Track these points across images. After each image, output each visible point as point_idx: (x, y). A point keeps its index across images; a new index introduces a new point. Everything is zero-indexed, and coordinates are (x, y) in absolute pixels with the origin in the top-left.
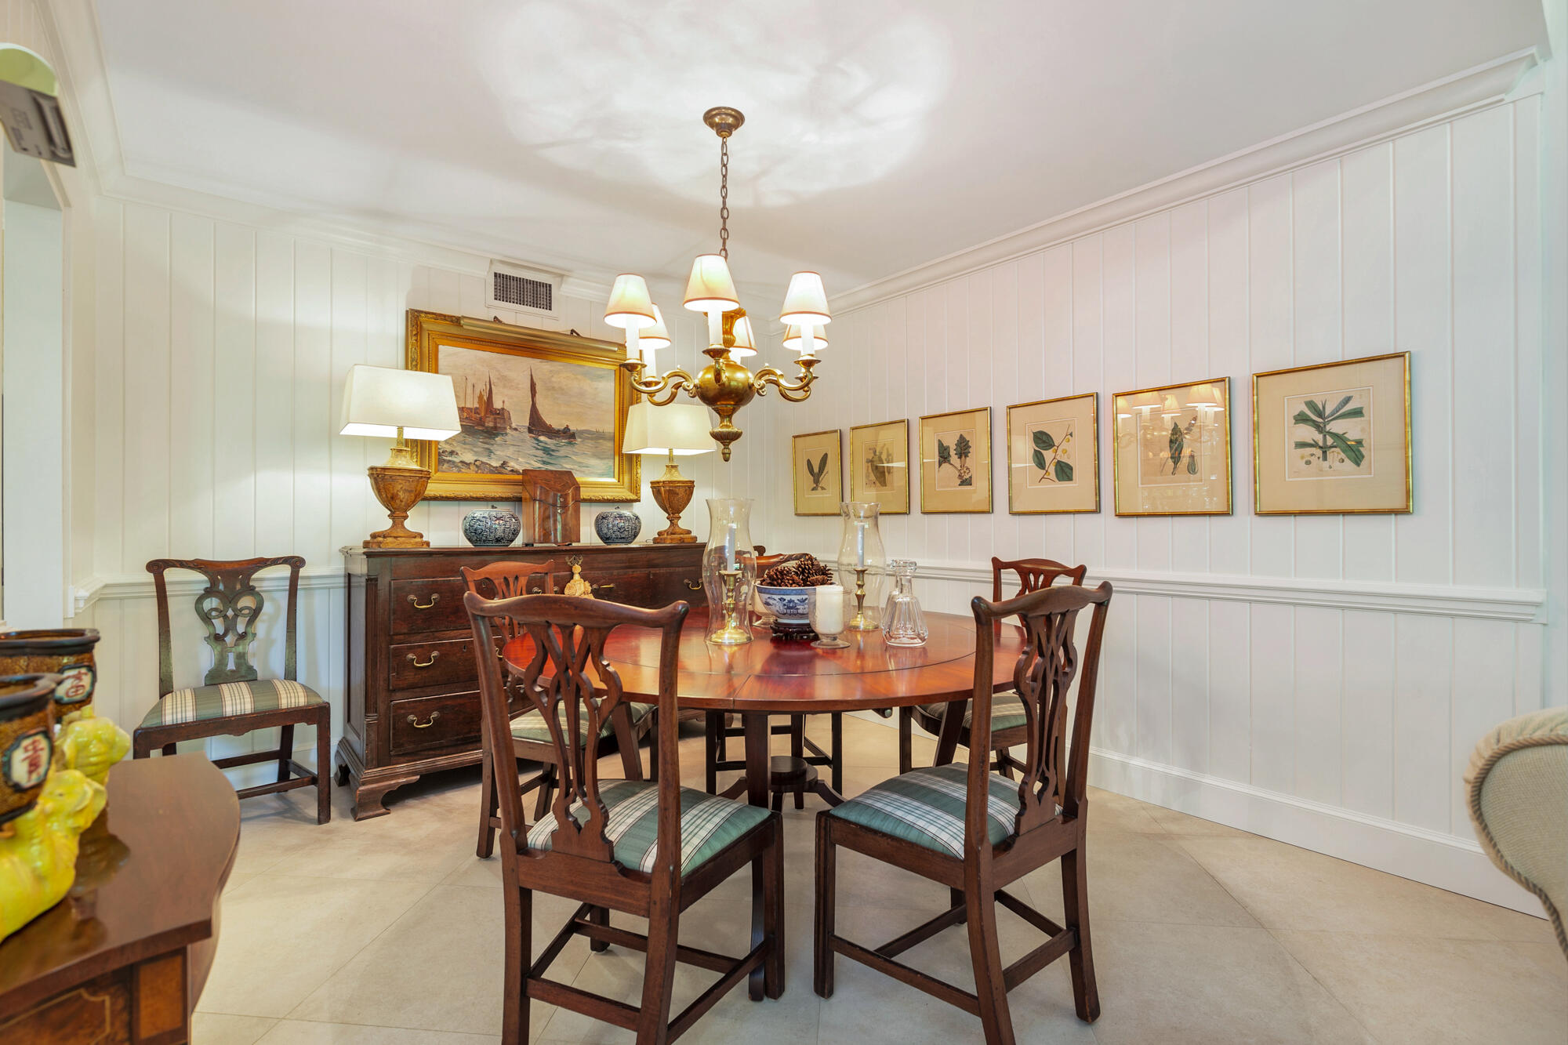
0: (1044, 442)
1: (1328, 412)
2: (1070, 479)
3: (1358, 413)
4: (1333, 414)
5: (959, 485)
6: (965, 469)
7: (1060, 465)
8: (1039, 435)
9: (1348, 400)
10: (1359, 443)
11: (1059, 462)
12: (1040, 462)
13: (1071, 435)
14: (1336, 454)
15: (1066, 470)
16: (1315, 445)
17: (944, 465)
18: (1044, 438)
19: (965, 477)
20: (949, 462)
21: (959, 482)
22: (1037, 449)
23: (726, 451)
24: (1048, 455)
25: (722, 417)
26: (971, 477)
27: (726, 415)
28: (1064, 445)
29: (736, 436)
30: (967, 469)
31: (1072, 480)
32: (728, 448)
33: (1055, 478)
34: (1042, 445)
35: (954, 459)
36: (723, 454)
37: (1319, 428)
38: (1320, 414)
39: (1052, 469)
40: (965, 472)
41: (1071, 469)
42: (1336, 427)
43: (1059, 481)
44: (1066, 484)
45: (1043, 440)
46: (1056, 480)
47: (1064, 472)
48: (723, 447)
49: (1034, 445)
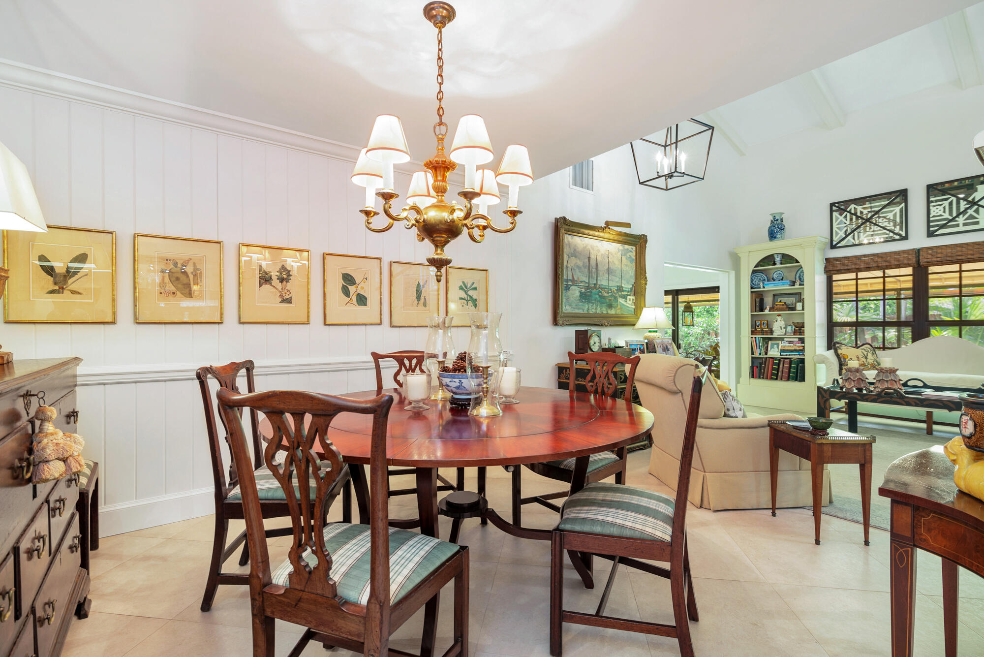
0: (349, 281)
1: (468, 287)
2: (365, 305)
3: (475, 289)
4: (470, 287)
5: (280, 302)
6: (286, 291)
7: (360, 296)
8: (346, 276)
9: (473, 283)
10: (476, 300)
11: (359, 294)
12: (346, 292)
13: (366, 279)
14: (470, 303)
15: (364, 299)
16: (464, 299)
17: (264, 286)
18: (350, 278)
19: (285, 297)
20: (271, 284)
21: (280, 300)
22: (345, 284)
23: (439, 273)
24: (352, 289)
25: (436, 246)
26: (291, 298)
27: (439, 245)
28: (362, 285)
29: (447, 262)
30: (288, 291)
31: (366, 305)
32: (440, 272)
33: (356, 303)
34: (348, 282)
35: (275, 282)
36: (437, 276)
37: (466, 293)
38: (466, 288)
39: (354, 298)
40: (286, 293)
41: (366, 299)
42: (471, 293)
43: (359, 305)
44: (362, 308)
45: (348, 279)
46: (356, 304)
47: (362, 300)
48: (436, 270)
49: (343, 282)
